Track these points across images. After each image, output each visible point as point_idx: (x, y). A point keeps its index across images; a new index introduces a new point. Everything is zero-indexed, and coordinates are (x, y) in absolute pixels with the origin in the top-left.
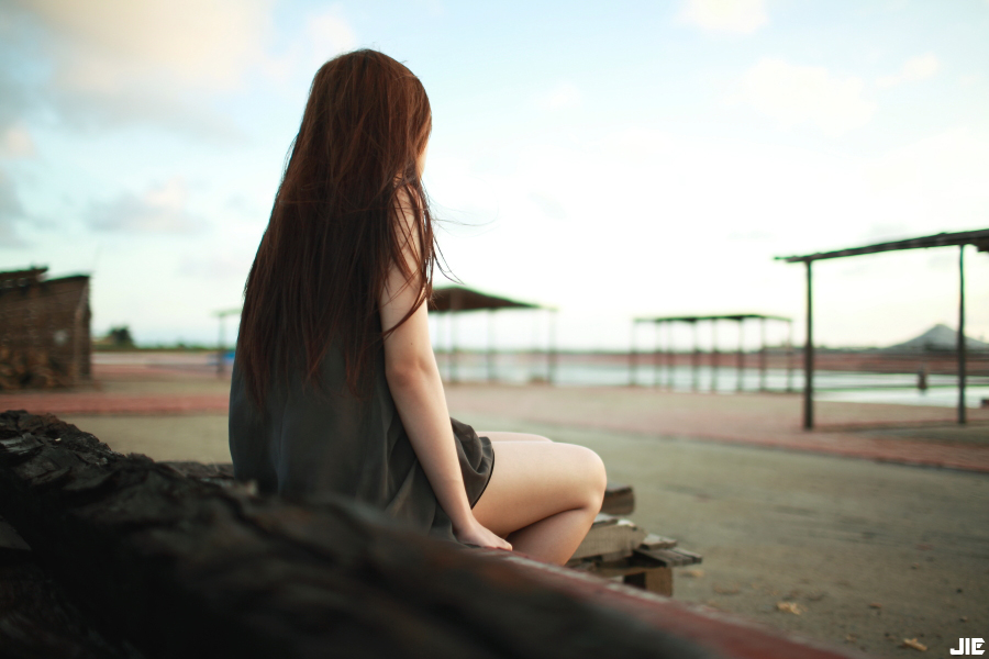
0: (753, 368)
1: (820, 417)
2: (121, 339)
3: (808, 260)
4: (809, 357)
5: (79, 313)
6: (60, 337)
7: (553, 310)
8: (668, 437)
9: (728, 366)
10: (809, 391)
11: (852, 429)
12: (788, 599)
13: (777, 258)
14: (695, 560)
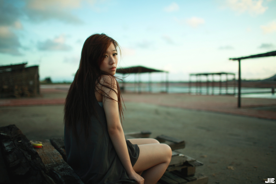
0: (224, 87)
1: (243, 103)
2: (48, 81)
3: (239, 59)
4: (240, 83)
5: (36, 76)
6: (31, 83)
7: (167, 72)
8: (199, 110)
9: (217, 86)
10: (239, 94)
11: (252, 107)
12: (231, 165)
13: (230, 59)
14: (201, 165)
